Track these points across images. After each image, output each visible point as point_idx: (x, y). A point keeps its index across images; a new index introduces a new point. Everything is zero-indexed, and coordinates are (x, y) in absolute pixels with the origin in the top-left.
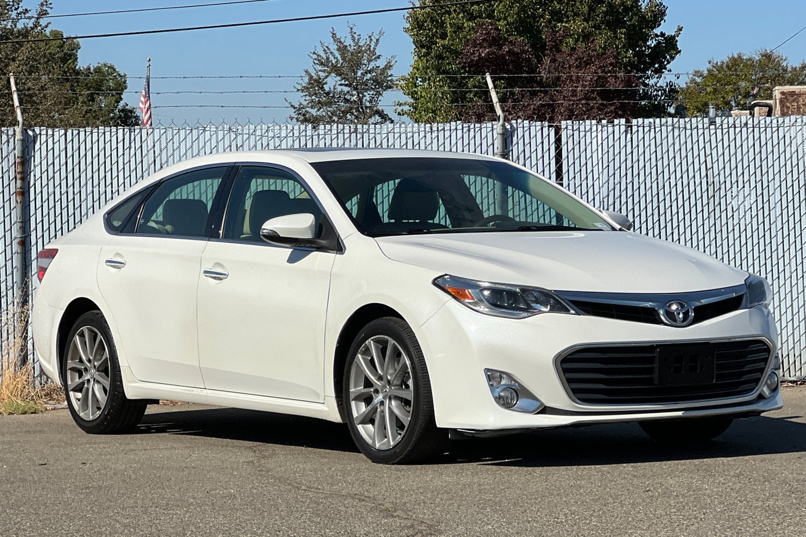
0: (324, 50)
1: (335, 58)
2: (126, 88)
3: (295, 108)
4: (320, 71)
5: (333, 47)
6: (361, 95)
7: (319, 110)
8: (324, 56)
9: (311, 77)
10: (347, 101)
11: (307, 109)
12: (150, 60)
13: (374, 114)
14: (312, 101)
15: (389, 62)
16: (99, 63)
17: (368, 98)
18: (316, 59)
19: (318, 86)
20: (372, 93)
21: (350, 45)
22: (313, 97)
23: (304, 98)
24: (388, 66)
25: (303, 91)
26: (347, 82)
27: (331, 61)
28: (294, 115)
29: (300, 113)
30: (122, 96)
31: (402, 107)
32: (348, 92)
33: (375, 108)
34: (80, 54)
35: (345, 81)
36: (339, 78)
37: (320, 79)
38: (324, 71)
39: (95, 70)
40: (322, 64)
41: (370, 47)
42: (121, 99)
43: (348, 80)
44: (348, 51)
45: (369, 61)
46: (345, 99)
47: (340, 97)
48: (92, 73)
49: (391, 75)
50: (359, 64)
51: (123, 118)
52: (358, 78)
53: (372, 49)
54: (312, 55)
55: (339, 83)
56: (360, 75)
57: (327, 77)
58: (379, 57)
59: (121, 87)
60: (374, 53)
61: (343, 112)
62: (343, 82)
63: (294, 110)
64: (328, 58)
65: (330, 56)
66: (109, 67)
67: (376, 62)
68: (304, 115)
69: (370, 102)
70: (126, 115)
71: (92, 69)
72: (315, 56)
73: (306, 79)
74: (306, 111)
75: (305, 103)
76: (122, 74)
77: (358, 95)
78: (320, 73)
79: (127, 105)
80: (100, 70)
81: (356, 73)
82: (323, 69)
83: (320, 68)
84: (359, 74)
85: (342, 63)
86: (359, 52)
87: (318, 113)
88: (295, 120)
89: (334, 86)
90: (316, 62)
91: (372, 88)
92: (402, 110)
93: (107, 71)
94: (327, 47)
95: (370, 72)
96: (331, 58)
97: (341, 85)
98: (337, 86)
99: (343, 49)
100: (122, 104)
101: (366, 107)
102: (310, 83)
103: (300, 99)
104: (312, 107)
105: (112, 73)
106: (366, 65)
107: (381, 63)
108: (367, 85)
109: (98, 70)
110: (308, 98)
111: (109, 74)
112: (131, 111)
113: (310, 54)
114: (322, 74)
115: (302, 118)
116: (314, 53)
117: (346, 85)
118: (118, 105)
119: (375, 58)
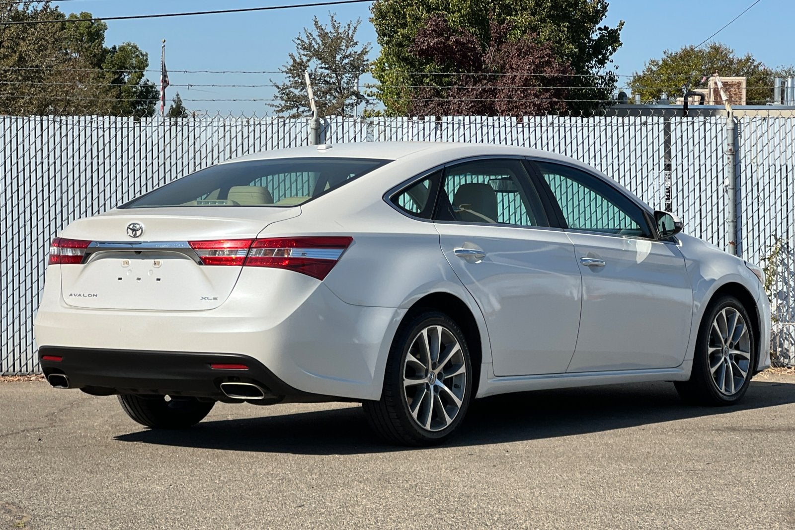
0: (308, 36)
1: (317, 44)
2: (147, 65)
3: (279, 88)
4: (304, 55)
5: (315, 34)
6: (339, 78)
7: (301, 90)
8: (307, 42)
9: (294, 60)
10: (327, 82)
11: (292, 89)
12: (165, 41)
13: (351, 95)
14: (296, 82)
15: (365, 48)
16: (124, 43)
17: (345, 80)
18: (299, 44)
19: (301, 68)
20: (349, 76)
21: (330, 32)
22: (296, 79)
23: (288, 79)
24: (365, 52)
25: (287, 73)
26: (327, 66)
27: (314, 46)
28: (278, 95)
29: (284, 93)
30: (144, 73)
31: (371, 89)
32: (328, 75)
33: (352, 90)
34: (106, 34)
35: (325, 65)
36: (320, 62)
37: (303, 62)
38: (306, 55)
39: (120, 49)
40: (305, 49)
41: (348, 34)
42: (143, 75)
43: (328, 63)
44: (329, 37)
45: (347, 47)
46: (325, 80)
47: (320, 79)
48: (117, 52)
49: (367, 60)
50: (337, 49)
51: (145, 92)
52: (337, 62)
53: (350, 36)
54: (296, 40)
55: (320, 66)
56: (339, 60)
57: (309, 60)
58: (356, 43)
59: (142, 65)
60: (351, 39)
61: (323, 92)
62: (323, 65)
63: (278, 90)
64: (311, 44)
65: (313, 42)
66: (132, 47)
67: (353, 48)
68: (287, 95)
69: (347, 83)
70: (147, 90)
71: (117, 48)
72: (299, 42)
73: (291, 62)
74: (289, 91)
75: (289, 84)
76: (144, 53)
77: (337, 77)
78: (303, 57)
79: (148, 81)
80: (124, 49)
81: (334, 57)
82: (305, 53)
83: (302, 52)
84: (338, 58)
85: (323, 49)
86: (339, 39)
87: (301, 93)
88: (279, 98)
89: (316, 69)
90: (300, 47)
91: (349, 71)
92: (371, 92)
93: (131, 50)
94: (310, 33)
95: (347, 57)
96: (314, 43)
97: (321, 68)
98: (318, 69)
99: (324, 36)
100: (143, 79)
101: (344, 89)
102: (293, 66)
103: (285, 80)
104: (296, 88)
105: (135, 52)
106: (344, 50)
107: (358, 49)
108: (345, 68)
109: (122, 49)
110: (292, 79)
111: (132, 53)
112: (152, 87)
113: (294, 39)
114: (305, 59)
115: (285, 97)
116: (298, 39)
117: (326, 68)
118: (140, 81)
119: (353, 44)
